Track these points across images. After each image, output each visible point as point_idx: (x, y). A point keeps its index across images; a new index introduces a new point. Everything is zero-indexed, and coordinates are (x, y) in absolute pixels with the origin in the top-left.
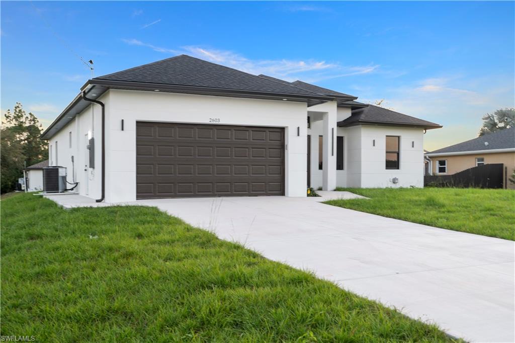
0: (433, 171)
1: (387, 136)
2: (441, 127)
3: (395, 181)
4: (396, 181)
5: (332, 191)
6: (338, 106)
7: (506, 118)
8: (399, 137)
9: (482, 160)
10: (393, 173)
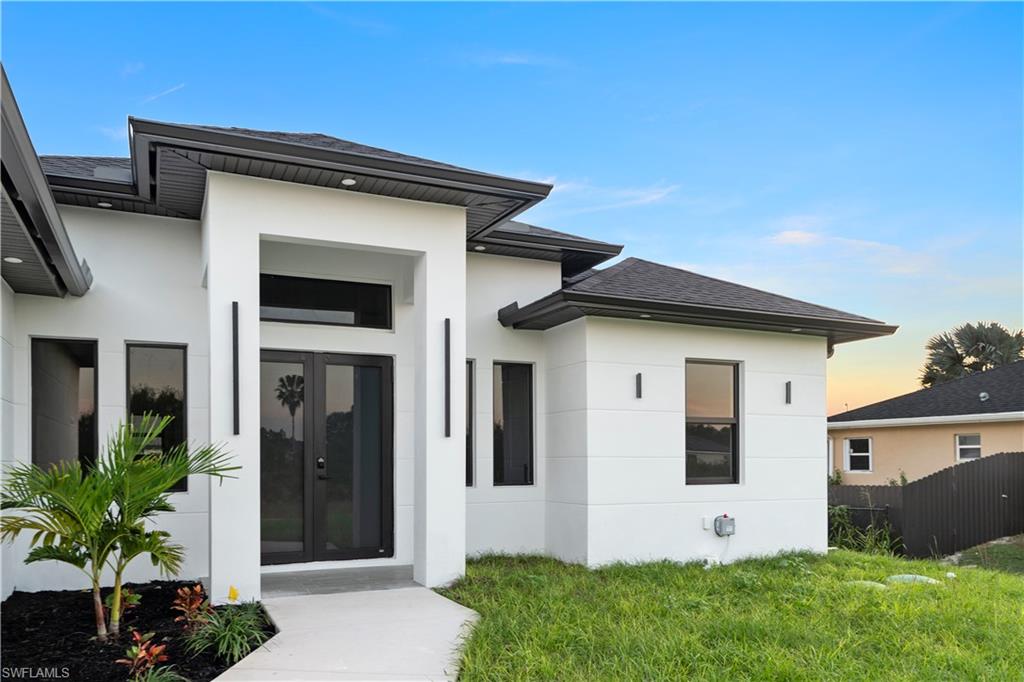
0: (834, 467)
1: (688, 361)
2: (891, 330)
3: (721, 528)
4: (729, 529)
5: (435, 589)
6: (472, 243)
7: (982, 344)
8: (736, 366)
9: (976, 439)
10: (715, 497)
